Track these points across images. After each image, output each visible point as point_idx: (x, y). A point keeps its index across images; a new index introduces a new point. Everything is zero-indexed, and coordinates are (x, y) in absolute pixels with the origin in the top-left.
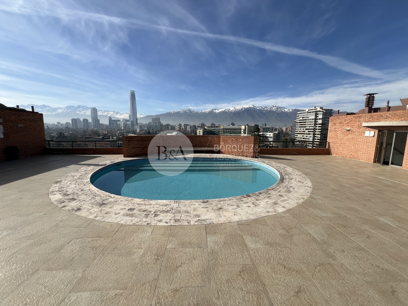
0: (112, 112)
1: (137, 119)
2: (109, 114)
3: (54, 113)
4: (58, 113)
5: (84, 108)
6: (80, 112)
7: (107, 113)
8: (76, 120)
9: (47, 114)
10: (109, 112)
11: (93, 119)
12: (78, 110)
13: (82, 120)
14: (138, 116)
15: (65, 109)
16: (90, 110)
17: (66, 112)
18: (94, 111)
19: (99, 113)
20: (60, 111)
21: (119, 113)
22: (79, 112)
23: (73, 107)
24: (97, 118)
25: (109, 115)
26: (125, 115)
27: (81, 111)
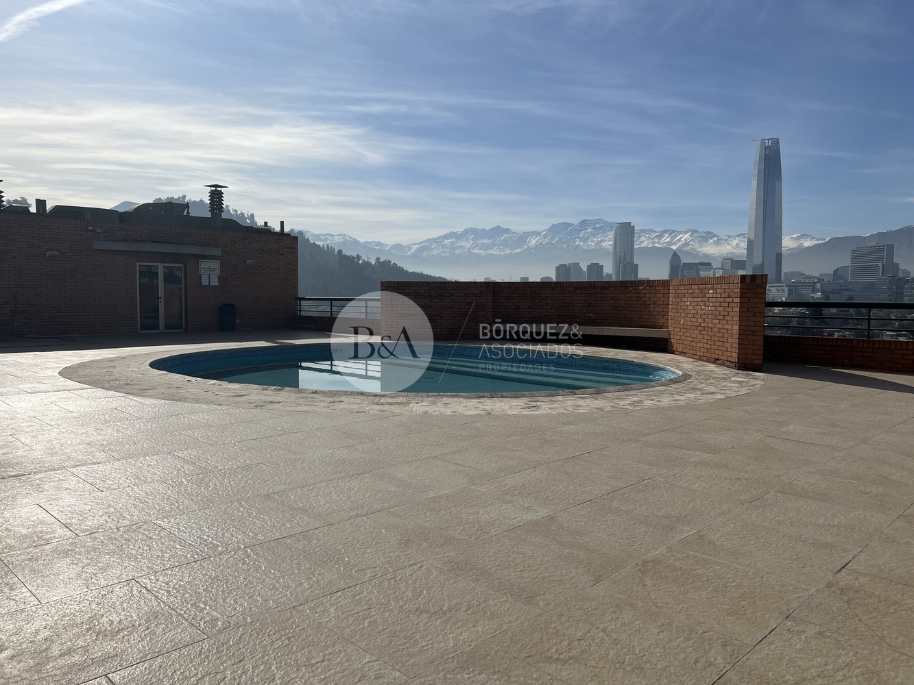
0: (686, 232)
1: (779, 256)
2: (675, 244)
3: (519, 250)
4: (529, 248)
5: (598, 226)
6: (585, 240)
7: (668, 240)
8: (570, 267)
9: (502, 253)
10: (676, 236)
11: (620, 262)
12: (581, 235)
13: (585, 269)
14: (788, 243)
15: (545, 236)
16: (611, 235)
17: (547, 244)
18: (626, 232)
19: (642, 242)
20: (533, 242)
21: (714, 236)
22: (582, 244)
23: (568, 225)
24: (632, 258)
25: (674, 248)
26: (735, 242)
27: (588, 238)
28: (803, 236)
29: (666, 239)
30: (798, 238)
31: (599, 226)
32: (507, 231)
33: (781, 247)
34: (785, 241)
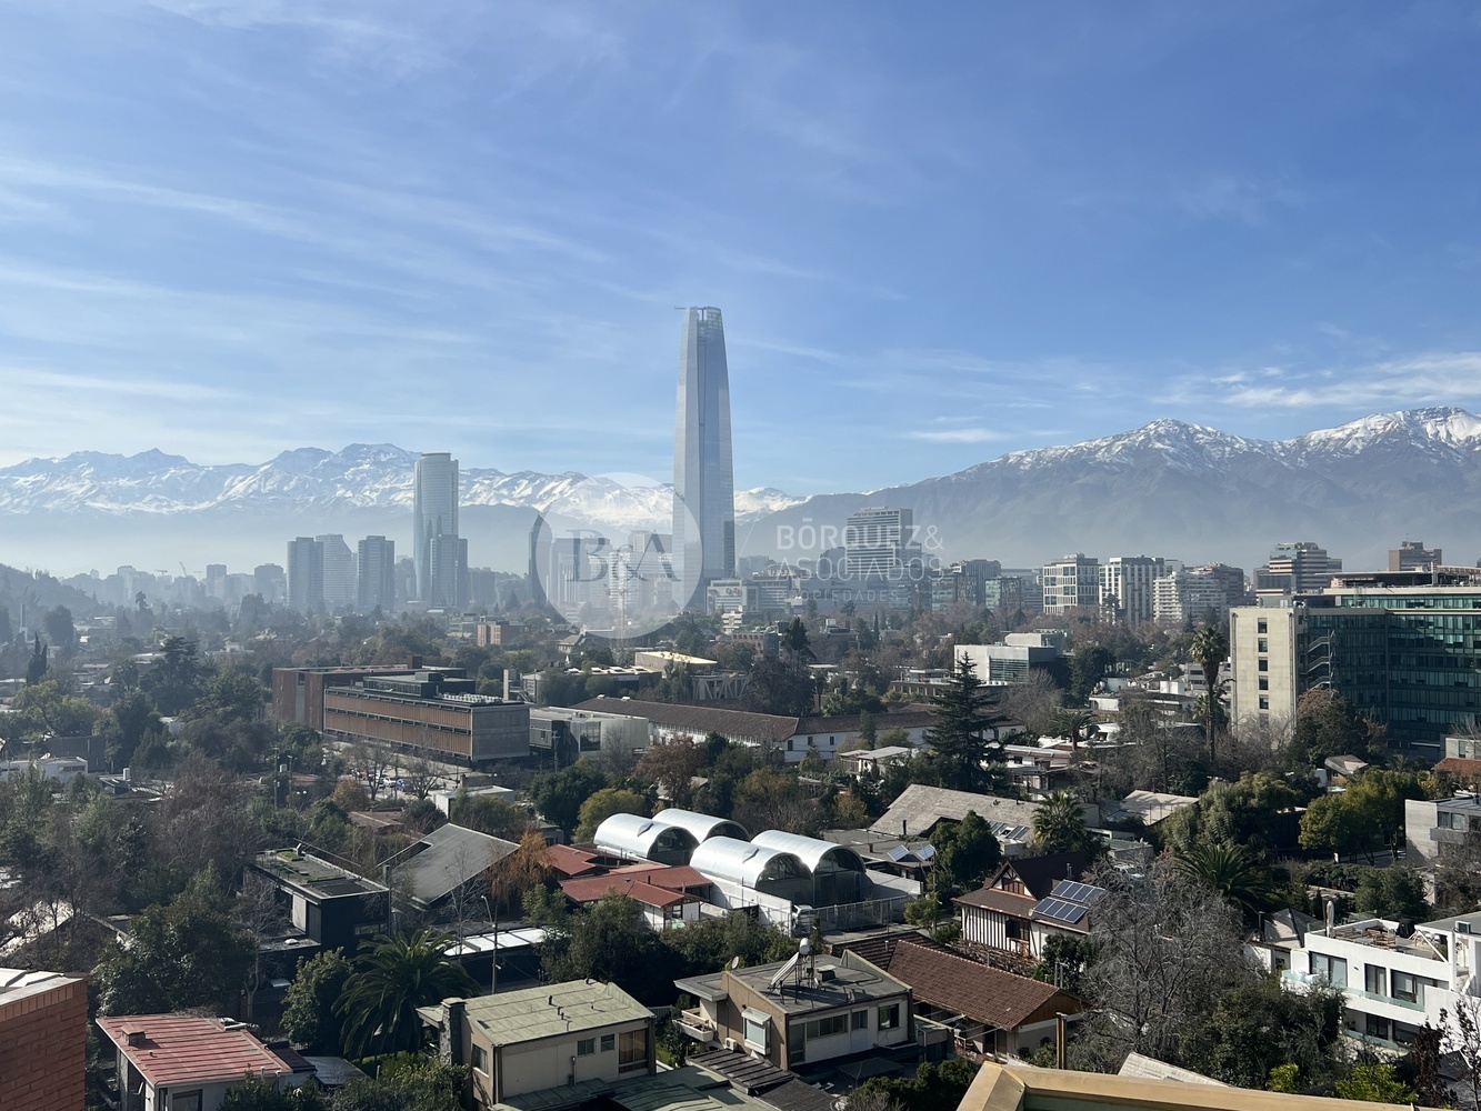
0: (562, 478)
1: (729, 528)
2: (541, 500)
3: (205, 505)
4: (228, 502)
5: (383, 458)
6: (356, 487)
7: (529, 491)
8: (320, 544)
9: (165, 511)
10: (542, 485)
11: (430, 535)
12: (348, 475)
13: (354, 548)
14: (744, 503)
15: (267, 476)
16: (411, 479)
17: (272, 492)
18: (440, 473)
19: (476, 495)
20: (240, 487)
22: (349, 494)
23: (318, 454)
24: (455, 527)
25: (540, 508)
27: (363, 483)
28: (770, 491)
29: (523, 489)
30: (761, 495)
31: (386, 459)
32: (177, 461)
33: (733, 510)
34: (739, 500)
